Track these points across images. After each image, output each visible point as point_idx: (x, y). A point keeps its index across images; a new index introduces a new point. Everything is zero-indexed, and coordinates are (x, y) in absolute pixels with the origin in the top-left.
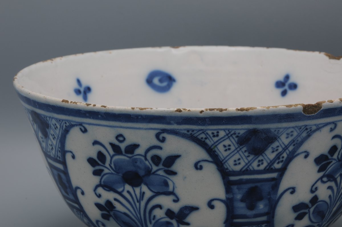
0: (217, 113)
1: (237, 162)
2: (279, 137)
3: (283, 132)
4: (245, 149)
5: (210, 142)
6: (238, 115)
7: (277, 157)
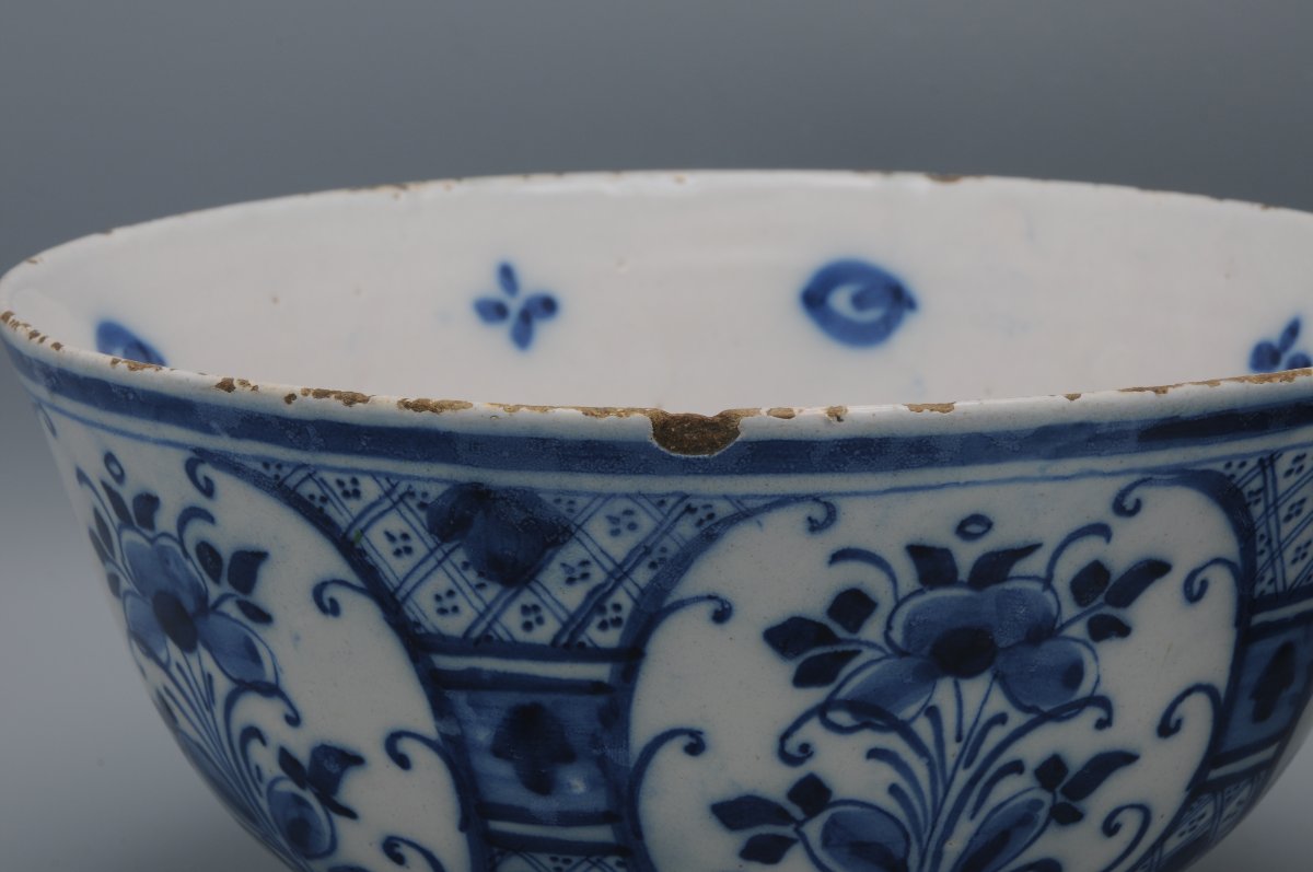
0: (335, 409)
1: (448, 603)
2: (579, 527)
3: (589, 511)
4: (460, 557)
5: (341, 514)
6: (405, 424)
7: (592, 603)
